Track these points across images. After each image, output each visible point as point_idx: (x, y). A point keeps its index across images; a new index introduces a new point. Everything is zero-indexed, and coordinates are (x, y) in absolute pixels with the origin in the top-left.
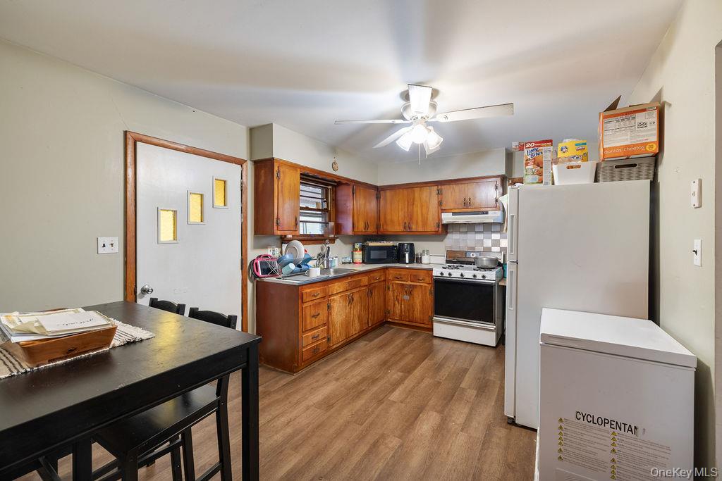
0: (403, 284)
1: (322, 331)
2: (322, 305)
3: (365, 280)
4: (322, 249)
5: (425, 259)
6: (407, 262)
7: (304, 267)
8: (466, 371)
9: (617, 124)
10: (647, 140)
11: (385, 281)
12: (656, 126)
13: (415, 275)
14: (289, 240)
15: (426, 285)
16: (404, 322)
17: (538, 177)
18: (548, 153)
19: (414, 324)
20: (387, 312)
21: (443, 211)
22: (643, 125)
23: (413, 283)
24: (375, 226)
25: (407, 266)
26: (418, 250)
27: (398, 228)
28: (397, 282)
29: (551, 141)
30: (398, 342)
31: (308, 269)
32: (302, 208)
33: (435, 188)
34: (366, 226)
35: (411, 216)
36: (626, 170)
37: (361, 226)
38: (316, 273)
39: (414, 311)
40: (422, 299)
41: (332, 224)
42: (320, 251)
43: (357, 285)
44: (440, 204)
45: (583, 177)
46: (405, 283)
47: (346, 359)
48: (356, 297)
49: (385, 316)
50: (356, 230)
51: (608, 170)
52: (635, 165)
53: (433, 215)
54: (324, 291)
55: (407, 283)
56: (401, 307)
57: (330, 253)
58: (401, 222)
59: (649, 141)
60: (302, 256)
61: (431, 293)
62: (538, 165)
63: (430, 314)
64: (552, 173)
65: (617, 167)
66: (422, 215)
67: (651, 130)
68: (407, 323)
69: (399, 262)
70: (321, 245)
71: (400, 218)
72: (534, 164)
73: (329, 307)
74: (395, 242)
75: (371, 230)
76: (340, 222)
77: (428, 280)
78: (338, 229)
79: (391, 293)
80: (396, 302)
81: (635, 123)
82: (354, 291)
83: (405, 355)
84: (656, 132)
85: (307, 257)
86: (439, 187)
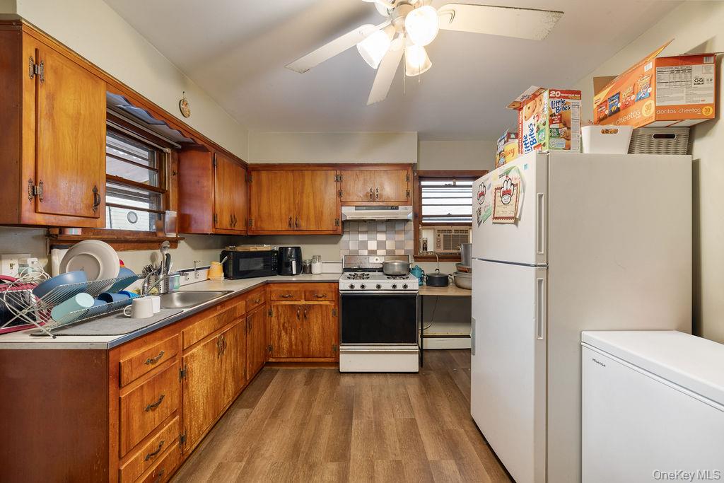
0: (292, 305)
1: (170, 430)
2: (168, 376)
3: (241, 305)
4: (153, 258)
5: (317, 268)
6: (294, 272)
7: (117, 298)
8: (413, 422)
9: (672, 76)
10: (704, 100)
11: (265, 303)
12: (712, 85)
13: (312, 291)
14: (74, 241)
15: (327, 303)
16: (295, 360)
17: (564, 141)
18: (577, 110)
19: (310, 360)
20: (268, 349)
21: (344, 204)
22: (700, 81)
23: (308, 303)
24: (244, 223)
25: (294, 279)
26: (306, 257)
27: (280, 226)
28: (283, 303)
29: (579, 93)
30: (296, 397)
31: (130, 302)
32: (110, 179)
33: (332, 174)
34: (233, 220)
35: (299, 209)
36: (664, 141)
37: (225, 221)
38: (150, 309)
39: (310, 341)
40: (322, 324)
41: (171, 215)
42: (149, 263)
43: (229, 318)
44: (339, 194)
45: (616, 145)
46: (296, 303)
47: (220, 467)
48: (229, 340)
49: (266, 356)
50: (218, 226)
51: (646, 139)
52: (672, 136)
53: (331, 209)
54: (173, 344)
55: (299, 303)
56: (290, 338)
57: (171, 266)
58: (284, 216)
59: (704, 103)
60: (115, 273)
61: (334, 314)
62: (565, 125)
63: (333, 343)
64: (581, 138)
65: (657, 136)
66: (315, 207)
67: (708, 89)
68: (301, 360)
69: (280, 273)
70: (149, 252)
71: (283, 212)
72: (561, 122)
73: (183, 374)
74: (273, 246)
75: (239, 227)
76: (188, 211)
77: (331, 295)
78: (184, 224)
79: (274, 319)
80: (283, 333)
81: (691, 77)
82: (227, 329)
83: (319, 420)
84: (712, 92)
85: (126, 275)
86: (338, 172)
